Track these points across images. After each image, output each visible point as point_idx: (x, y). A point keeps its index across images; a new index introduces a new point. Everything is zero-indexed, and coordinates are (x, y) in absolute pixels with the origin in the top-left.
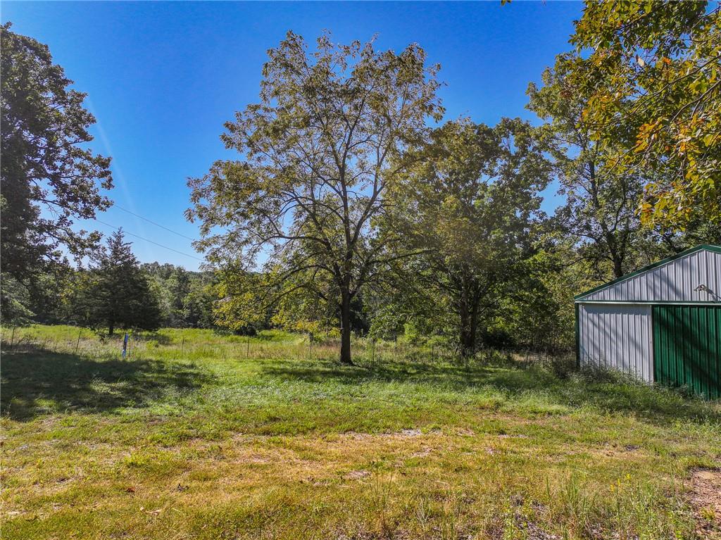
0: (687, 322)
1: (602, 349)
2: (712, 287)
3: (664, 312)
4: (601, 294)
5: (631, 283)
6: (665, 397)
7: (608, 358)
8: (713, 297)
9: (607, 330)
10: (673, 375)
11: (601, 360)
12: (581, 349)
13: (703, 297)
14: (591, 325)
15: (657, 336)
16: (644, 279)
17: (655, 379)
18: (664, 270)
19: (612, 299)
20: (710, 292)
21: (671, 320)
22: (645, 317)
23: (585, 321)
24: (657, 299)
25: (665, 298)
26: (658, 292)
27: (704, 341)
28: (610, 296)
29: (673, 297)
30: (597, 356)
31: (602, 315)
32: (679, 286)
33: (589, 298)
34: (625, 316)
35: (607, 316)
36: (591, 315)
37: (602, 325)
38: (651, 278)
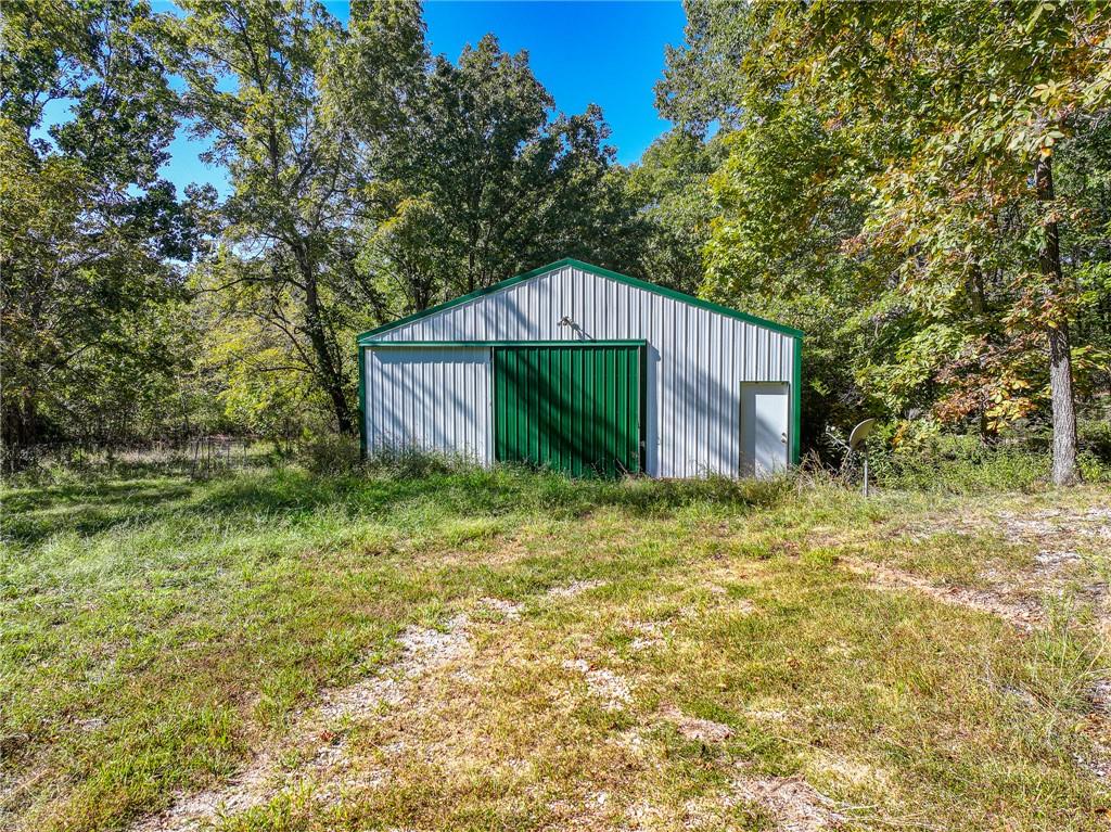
0: (545, 372)
1: (409, 423)
2: (578, 321)
3: (512, 359)
4: (406, 331)
5: (460, 313)
7: (419, 435)
8: (579, 334)
9: (419, 392)
10: (523, 448)
11: (407, 440)
12: (369, 425)
13: (567, 335)
14: (388, 385)
15: (502, 393)
16: (481, 306)
17: (498, 456)
18: (513, 294)
19: (427, 339)
20: (575, 327)
21: (523, 369)
22: (481, 368)
23: (378, 377)
24: (500, 338)
25: (513, 337)
26: (503, 327)
27: (567, 397)
28: (420, 333)
29: (524, 336)
30: (399, 433)
31: (408, 366)
32: (534, 319)
33: (386, 339)
34: (450, 366)
35: (418, 367)
36: (387, 367)
37: (408, 382)
38: (491, 306)
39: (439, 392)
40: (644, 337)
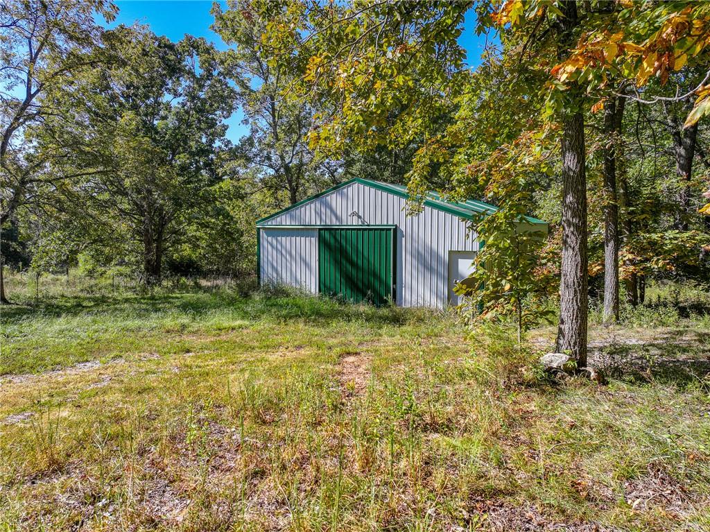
0: (343, 243)
1: (279, 269)
2: (361, 214)
3: (327, 235)
4: (279, 219)
5: (303, 209)
6: (326, 305)
7: (284, 276)
8: (362, 221)
9: (284, 252)
10: (332, 286)
11: (279, 278)
12: (261, 269)
13: (355, 222)
14: (270, 248)
15: (322, 255)
16: (313, 206)
17: (320, 290)
18: (328, 198)
19: (288, 224)
20: (359, 217)
21: (332, 241)
22: (313, 239)
23: (265, 244)
24: (322, 224)
25: (328, 223)
26: (323, 217)
27: (354, 258)
28: (285, 221)
29: (334, 221)
30: (275, 275)
31: (279, 238)
32: (339, 213)
33: (269, 223)
34: (298, 238)
35: (284, 239)
36: (270, 239)
37: (279, 247)
38: (318, 205)
39: (293, 253)
40: (395, 223)
